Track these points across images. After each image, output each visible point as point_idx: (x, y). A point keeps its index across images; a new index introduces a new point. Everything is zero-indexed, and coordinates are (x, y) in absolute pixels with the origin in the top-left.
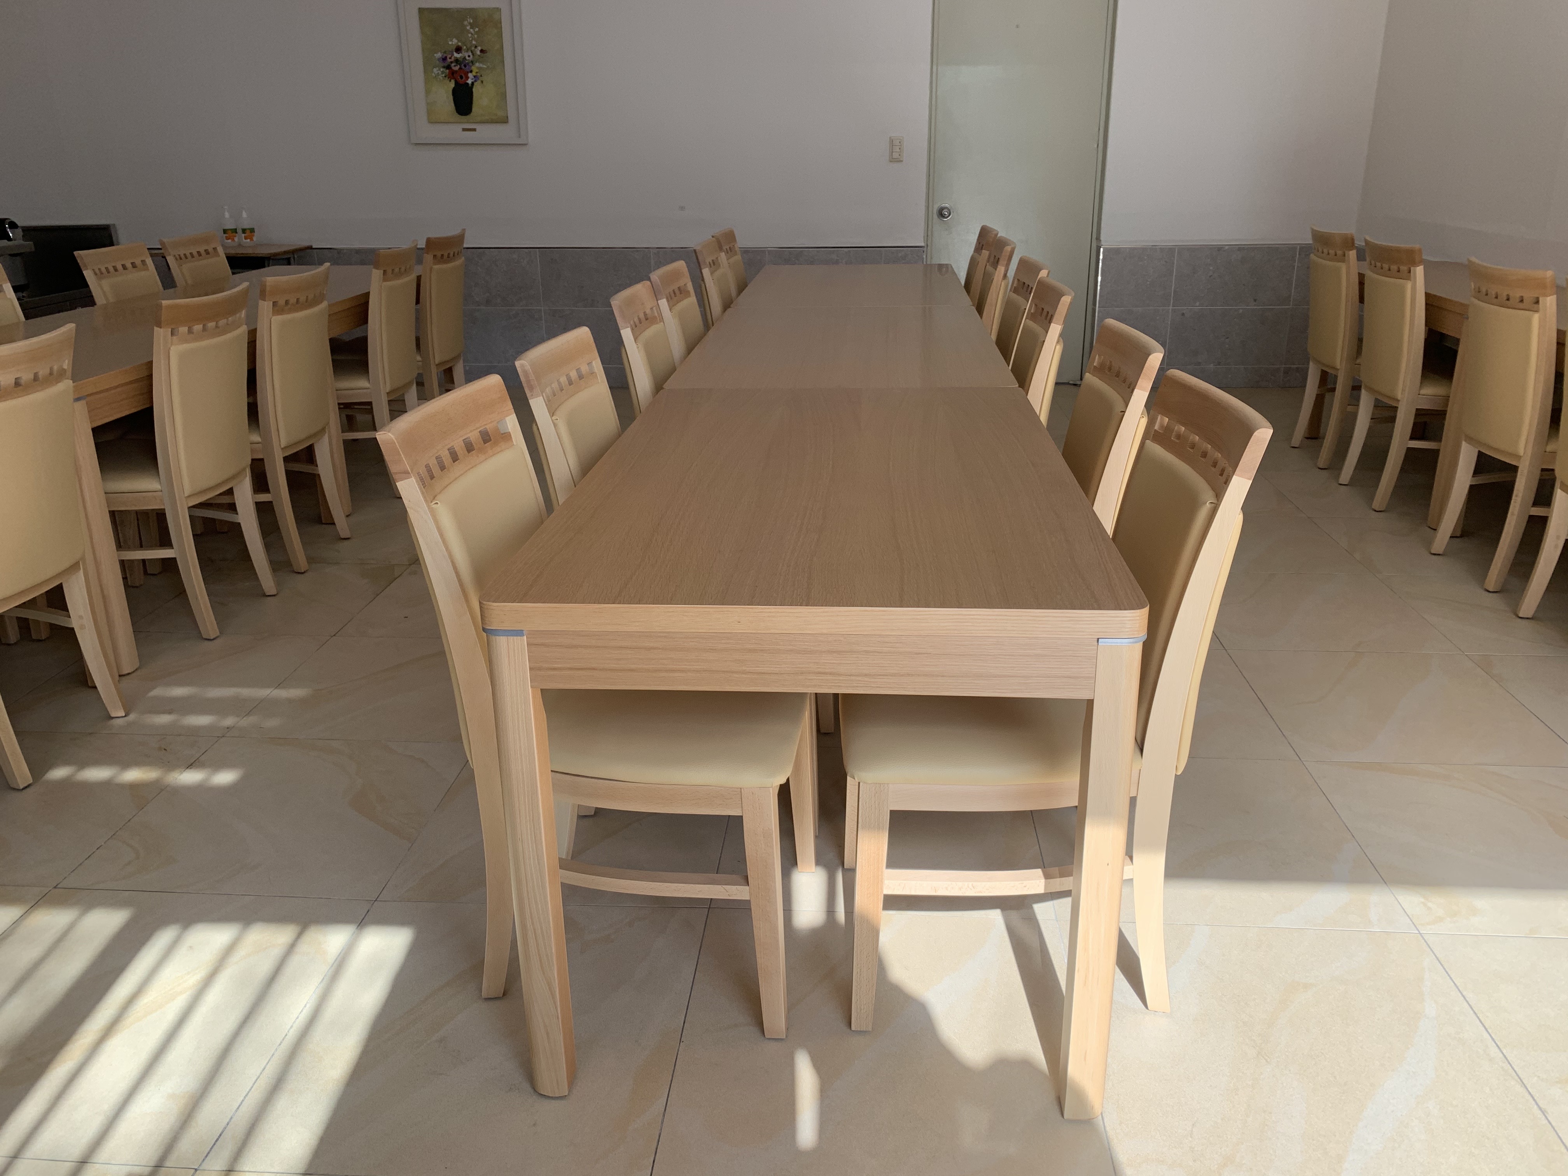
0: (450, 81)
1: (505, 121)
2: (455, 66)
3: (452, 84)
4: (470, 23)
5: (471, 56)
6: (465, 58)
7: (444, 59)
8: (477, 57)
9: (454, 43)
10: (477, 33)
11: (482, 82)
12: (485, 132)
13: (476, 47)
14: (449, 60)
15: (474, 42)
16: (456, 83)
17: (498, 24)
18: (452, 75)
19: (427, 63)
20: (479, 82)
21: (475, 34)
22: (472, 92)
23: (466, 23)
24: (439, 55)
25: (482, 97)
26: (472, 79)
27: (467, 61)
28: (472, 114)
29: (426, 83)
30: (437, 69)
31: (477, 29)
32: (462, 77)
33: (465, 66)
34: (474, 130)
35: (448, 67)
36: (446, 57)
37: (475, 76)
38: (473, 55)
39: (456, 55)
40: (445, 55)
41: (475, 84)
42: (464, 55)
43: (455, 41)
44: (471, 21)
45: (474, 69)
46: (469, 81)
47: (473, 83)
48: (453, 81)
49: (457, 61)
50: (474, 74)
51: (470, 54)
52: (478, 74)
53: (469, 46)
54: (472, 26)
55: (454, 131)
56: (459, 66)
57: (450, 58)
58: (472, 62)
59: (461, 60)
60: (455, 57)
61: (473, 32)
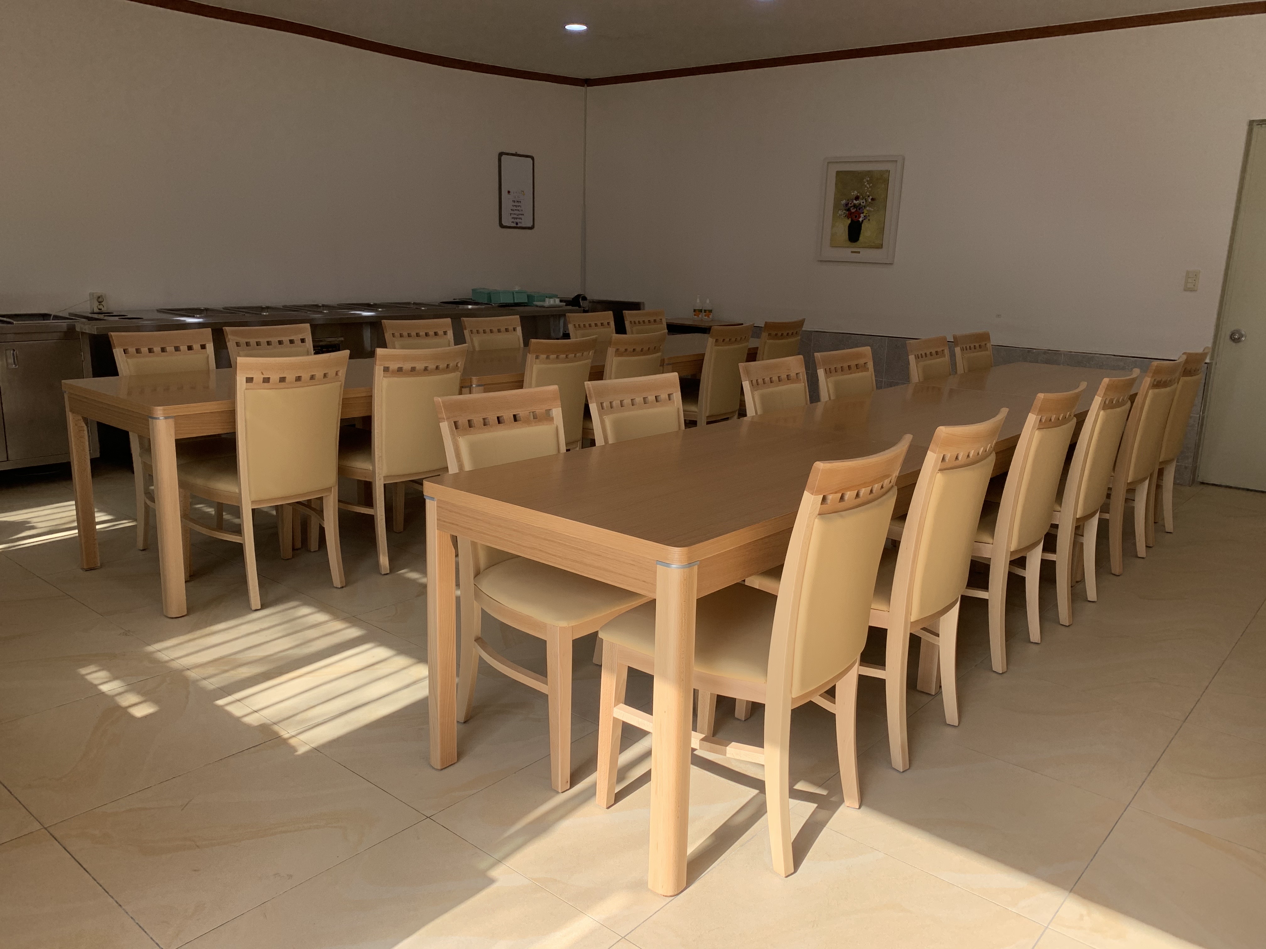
0: (848, 219)
1: (880, 247)
2: (853, 209)
3: (849, 221)
4: (868, 181)
5: (865, 203)
6: (860, 204)
7: (847, 205)
8: (868, 203)
9: (855, 194)
10: (870, 187)
11: (869, 220)
12: (867, 254)
13: (869, 196)
14: (850, 205)
15: (868, 193)
16: (852, 220)
17: (886, 181)
18: (850, 215)
19: (836, 207)
20: (867, 220)
21: (869, 188)
22: (861, 226)
23: (865, 180)
24: (844, 202)
25: (867, 231)
26: (863, 218)
27: (861, 206)
28: (858, 242)
29: (833, 220)
30: (842, 211)
31: (871, 185)
32: (856, 217)
33: (860, 209)
34: (859, 252)
35: (849, 210)
36: (848, 203)
37: (864, 216)
38: (866, 201)
39: (855, 202)
40: (848, 202)
41: (864, 221)
42: (861, 201)
43: (856, 192)
44: (869, 179)
45: (865, 211)
46: (861, 220)
47: (862, 221)
48: (850, 219)
49: (855, 206)
50: (864, 214)
51: (864, 201)
52: (867, 215)
53: (864, 195)
54: (869, 182)
55: (846, 253)
56: (855, 209)
57: (851, 204)
58: (865, 207)
59: (857, 205)
60: (854, 203)
61: (869, 187)
